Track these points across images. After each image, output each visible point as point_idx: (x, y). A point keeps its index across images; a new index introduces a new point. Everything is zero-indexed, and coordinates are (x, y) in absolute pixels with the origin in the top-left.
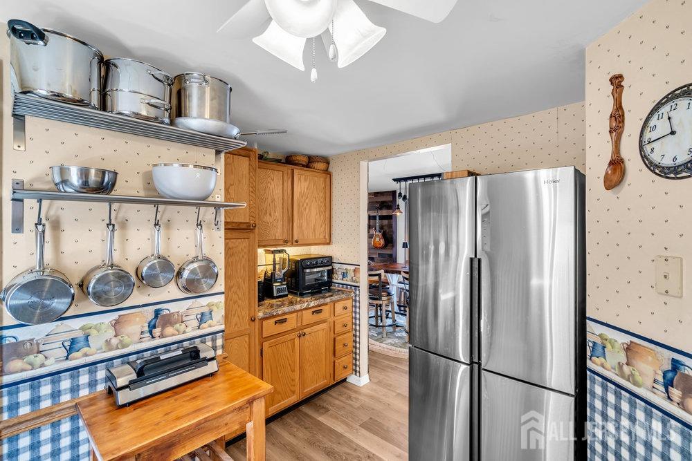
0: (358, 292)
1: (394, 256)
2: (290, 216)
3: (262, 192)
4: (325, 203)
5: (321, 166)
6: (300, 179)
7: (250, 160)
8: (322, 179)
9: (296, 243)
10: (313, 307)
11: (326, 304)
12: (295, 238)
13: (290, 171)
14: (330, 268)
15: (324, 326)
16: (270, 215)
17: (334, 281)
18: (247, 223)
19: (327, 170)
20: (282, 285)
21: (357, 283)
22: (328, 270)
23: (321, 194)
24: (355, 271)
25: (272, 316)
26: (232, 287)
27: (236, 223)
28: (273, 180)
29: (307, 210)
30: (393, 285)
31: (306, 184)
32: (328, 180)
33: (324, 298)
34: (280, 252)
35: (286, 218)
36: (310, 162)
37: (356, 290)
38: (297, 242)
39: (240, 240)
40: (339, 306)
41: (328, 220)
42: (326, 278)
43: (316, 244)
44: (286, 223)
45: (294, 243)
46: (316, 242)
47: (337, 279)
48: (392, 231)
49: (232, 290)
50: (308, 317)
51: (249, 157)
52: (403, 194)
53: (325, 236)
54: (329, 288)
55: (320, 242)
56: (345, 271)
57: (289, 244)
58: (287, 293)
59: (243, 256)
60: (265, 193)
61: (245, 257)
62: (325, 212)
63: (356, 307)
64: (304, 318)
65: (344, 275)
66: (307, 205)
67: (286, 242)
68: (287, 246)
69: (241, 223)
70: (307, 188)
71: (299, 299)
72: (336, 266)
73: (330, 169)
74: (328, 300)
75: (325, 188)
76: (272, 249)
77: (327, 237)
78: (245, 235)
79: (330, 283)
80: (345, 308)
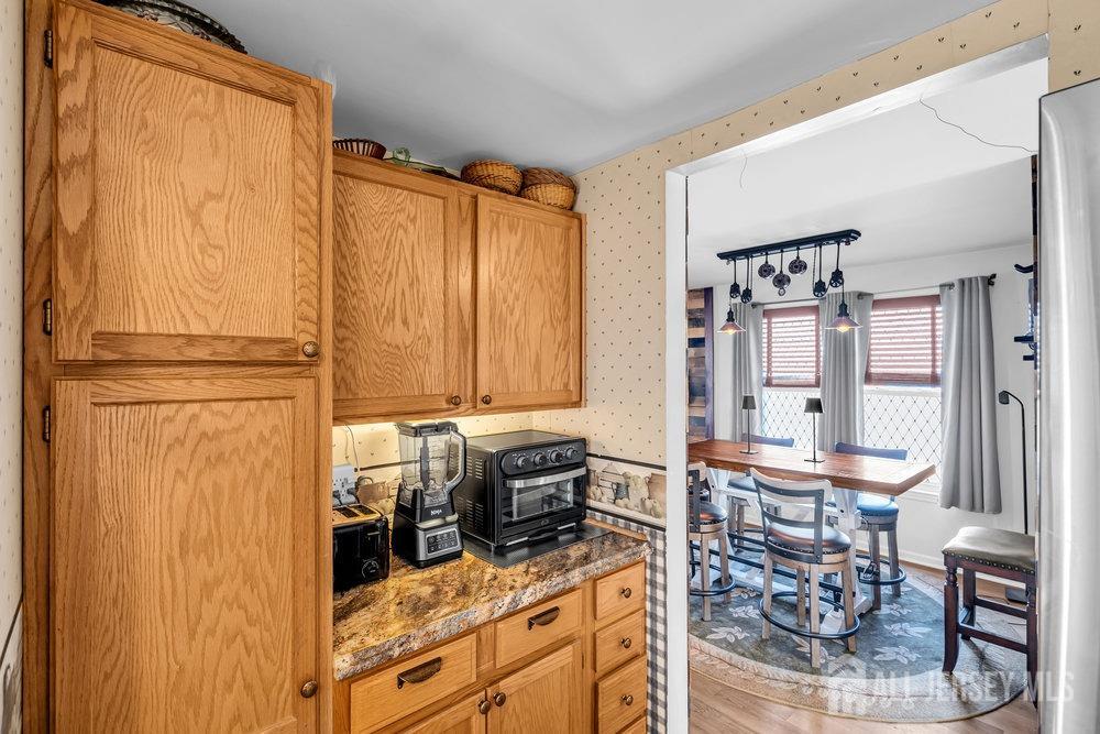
0: (659, 545)
1: (708, 421)
2: (469, 326)
3: (378, 255)
4: (567, 296)
5: (556, 194)
6: (495, 225)
7: (295, 115)
8: (558, 231)
9: (486, 404)
10: (532, 606)
11: (572, 589)
12: (483, 392)
13: (466, 201)
14: (581, 472)
15: (565, 656)
16: (405, 322)
17: (592, 503)
18: (283, 341)
19: (572, 208)
20: (446, 524)
21: (657, 516)
22: (576, 481)
23: (557, 271)
24: (650, 482)
25: (388, 662)
26: (218, 581)
27: (233, 339)
28: (413, 220)
29: (517, 313)
30: (719, 492)
31: (515, 240)
32: (574, 232)
33: (564, 568)
34: (438, 429)
35: (454, 334)
36: (527, 181)
37: (654, 536)
38: (487, 401)
39: (252, 405)
40: (608, 591)
41: (574, 342)
42: (570, 497)
43: (542, 407)
44: (454, 350)
45: (481, 405)
46: (543, 401)
47: (601, 498)
48: (705, 372)
49: (218, 594)
50: (514, 640)
51: (292, 103)
52: (742, 288)
53: (566, 385)
54: (578, 522)
55: (554, 400)
56: (622, 481)
57: (462, 408)
58: (458, 547)
59: (267, 464)
60: (386, 258)
61: (277, 463)
62: (567, 318)
63: (653, 584)
64: (502, 645)
65: (620, 491)
66: (517, 298)
67: (455, 402)
68: (458, 415)
69: (256, 341)
70: (517, 253)
71: (490, 570)
72: (597, 465)
73: (579, 208)
74: (576, 576)
75: (566, 253)
76: (415, 424)
77: (573, 387)
78: (277, 387)
79: (580, 509)
80: (626, 593)
